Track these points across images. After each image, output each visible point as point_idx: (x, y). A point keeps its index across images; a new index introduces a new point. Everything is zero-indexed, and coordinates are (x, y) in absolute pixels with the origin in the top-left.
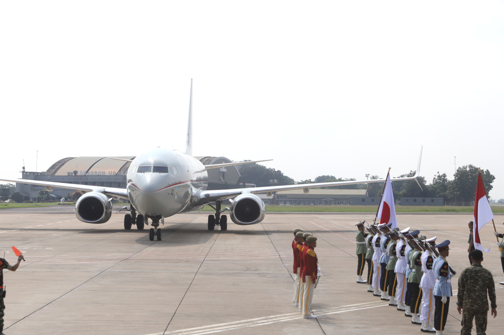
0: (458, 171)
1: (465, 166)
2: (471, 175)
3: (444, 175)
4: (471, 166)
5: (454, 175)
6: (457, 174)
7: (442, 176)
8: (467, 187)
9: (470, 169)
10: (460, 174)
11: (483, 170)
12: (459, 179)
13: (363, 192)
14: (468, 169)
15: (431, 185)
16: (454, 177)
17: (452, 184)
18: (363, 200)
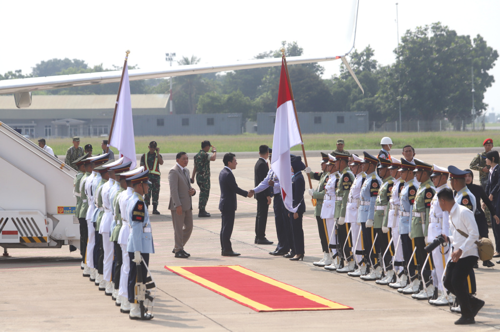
0: (404, 40)
1: (423, 27)
2: (438, 51)
3: (369, 52)
4: (436, 27)
5: (395, 52)
6: (404, 47)
7: (362, 54)
8: (429, 81)
9: (436, 35)
10: (409, 49)
11: (469, 37)
12: (407, 61)
13: (159, 101)
14: (430, 35)
15: (336, 79)
16: (395, 56)
17: (391, 75)
18: (160, 122)
